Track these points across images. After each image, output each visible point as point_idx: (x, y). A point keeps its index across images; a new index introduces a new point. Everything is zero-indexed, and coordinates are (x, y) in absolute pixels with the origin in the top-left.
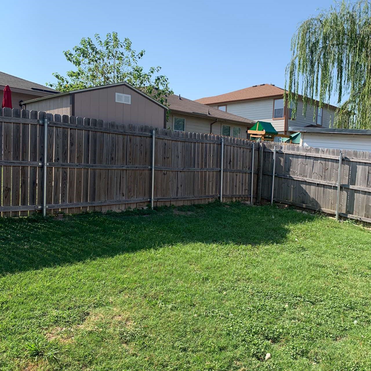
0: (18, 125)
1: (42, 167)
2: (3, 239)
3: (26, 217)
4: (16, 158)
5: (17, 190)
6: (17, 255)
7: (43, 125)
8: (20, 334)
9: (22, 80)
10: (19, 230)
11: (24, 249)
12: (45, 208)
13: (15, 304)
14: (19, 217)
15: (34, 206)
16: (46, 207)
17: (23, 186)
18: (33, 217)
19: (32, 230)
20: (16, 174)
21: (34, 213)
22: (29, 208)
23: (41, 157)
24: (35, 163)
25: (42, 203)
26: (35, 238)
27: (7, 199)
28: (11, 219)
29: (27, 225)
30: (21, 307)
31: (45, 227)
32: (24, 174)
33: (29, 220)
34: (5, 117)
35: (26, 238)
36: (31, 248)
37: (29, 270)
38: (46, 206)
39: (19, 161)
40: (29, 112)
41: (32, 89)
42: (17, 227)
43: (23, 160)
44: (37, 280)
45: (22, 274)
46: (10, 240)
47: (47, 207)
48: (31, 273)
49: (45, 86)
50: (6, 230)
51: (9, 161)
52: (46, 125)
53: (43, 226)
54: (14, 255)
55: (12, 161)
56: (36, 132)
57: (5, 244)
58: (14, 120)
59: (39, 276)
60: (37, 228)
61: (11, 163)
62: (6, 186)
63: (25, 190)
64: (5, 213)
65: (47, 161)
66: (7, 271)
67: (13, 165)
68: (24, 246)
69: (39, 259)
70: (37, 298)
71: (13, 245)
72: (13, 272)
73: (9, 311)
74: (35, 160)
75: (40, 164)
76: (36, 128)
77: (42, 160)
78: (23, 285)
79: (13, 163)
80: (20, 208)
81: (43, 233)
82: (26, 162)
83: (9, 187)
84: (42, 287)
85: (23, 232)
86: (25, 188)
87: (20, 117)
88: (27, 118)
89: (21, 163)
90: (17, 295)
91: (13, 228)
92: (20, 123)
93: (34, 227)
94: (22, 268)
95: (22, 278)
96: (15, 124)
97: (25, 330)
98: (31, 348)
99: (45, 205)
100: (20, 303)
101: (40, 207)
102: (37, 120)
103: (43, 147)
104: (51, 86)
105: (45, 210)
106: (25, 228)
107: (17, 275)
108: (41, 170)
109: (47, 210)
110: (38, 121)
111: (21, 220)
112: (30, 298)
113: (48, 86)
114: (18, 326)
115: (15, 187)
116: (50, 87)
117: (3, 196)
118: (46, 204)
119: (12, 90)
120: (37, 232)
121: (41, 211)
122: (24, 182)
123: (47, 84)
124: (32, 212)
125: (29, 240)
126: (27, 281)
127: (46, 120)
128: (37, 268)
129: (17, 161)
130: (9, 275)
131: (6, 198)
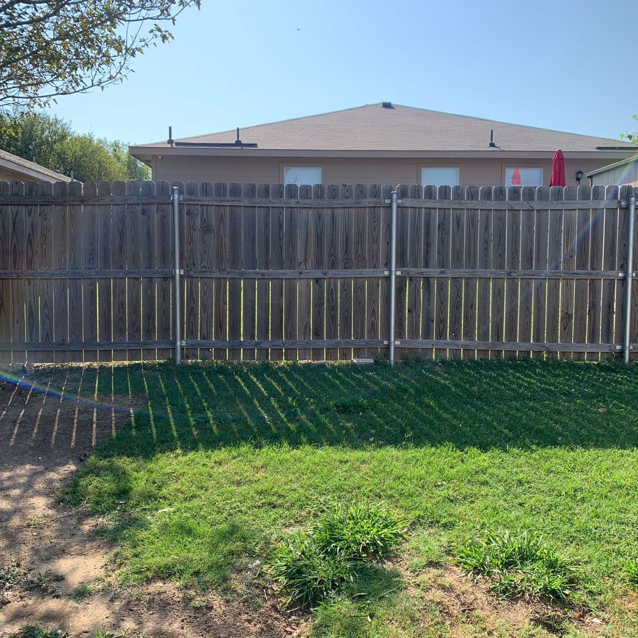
0: (586, 211)
1: (624, 280)
2: (565, 394)
3: (596, 363)
4: (582, 265)
5: (583, 318)
6: (588, 421)
7: (627, 208)
8: (608, 542)
9: (582, 137)
10: (587, 382)
11: (599, 413)
12: (628, 349)
13: (595, 496)
14: (584, 361)
15: (609, 344)
16: (629, 347)
17: (592, 311)
18: (606, 363)
19: (608, 384)
20: (581, 292)
21: (608, 356)
22: (601, 348)
23: (621, 263)
24: (612, 273)
25: (622, 341)
26: (616, 398)
27: (566, 331)
28: (573, 365)
29: (599, 375)
30: (605, 502)
31: (630, 381)
32: (594, 291)
33: (600, 367)
34: (566, 202)
35: (601, 395)
36: (610, 413)
37: (610, 448)
38: (630, 345)
39: (586, 271)
40: (604, 188)
41: (598, 148)
42: (583, 378)
43: (593, 269)
44: (625, 465)
45: (600, 452)
46: (575, 397)
47: (631, 348)
48: (614, 453)
49: (618, 139)
50: (567, 380)
51: (571, 272)
52: (632, 208)
53: (626, 379)
54: (583, 420)
55: (576, 271)
56: (615, 221)
57: (570, 402)
58: (579, 204)
59: (627, 460)
60: (616, 382)
61: (574, 274)
62: (566, 311)
63: (595, 317)
64: (563, 353)
65: (633, 270)
66: (576, 443)
67: (577, 277)
68: (598, 408)
69: (624, 433)
70: (628, 494)
71: (580, 404)
72: (586, 447)
73: (585, 505)
74: (612, 268)
75: (620, 275)
76: (615, 215)
77: (624, 267)
78: (603, 469)
79: (577, 274)
80: (587, 347)
81: (628, 392)
82: (599, 271)
83: (570, 312)
84: (635, 478)
85: (593, 386)
86: (595, 313)
87: (589, 199)
88: (601, 200)
89: (590, 274)
90: (596, 483)
91: (577, 379)
92: (589, 209)
93: (612, 380)
94: (600, 442)
95: (600, 459)
96: (581, 211)
97: (616, 539)
98: (629, 569)
99: (627, 345)
100: (602, 495)
101: (618, 347)
102: (617, 201)
103: (626, 246)
104: (630, 137)
105: (627, 352)
106: (597, 380)
107: (593, 452)
108: (623, 284)
109: (630, 353)
110: (619, 202)
111: (588, 367)
112: (617, 491)
113: (624, 139)
114: (604, 530)
115: (579, 313)
116: (628, 140)
117: (561, 327)
118: (630, 342)
119: (565, 156)
120: (615, 388)
121: (621, 353)
122: (594, 306)
123: (623, 135)
124: (605, 354)
125: (605, 400)
126: (608, 463)
127: (633, 199)
128: (623, 448)
129: (584, 271)
130: (579, 450)
131: (565, 329)
